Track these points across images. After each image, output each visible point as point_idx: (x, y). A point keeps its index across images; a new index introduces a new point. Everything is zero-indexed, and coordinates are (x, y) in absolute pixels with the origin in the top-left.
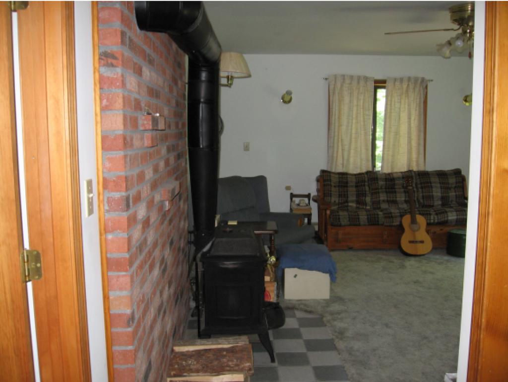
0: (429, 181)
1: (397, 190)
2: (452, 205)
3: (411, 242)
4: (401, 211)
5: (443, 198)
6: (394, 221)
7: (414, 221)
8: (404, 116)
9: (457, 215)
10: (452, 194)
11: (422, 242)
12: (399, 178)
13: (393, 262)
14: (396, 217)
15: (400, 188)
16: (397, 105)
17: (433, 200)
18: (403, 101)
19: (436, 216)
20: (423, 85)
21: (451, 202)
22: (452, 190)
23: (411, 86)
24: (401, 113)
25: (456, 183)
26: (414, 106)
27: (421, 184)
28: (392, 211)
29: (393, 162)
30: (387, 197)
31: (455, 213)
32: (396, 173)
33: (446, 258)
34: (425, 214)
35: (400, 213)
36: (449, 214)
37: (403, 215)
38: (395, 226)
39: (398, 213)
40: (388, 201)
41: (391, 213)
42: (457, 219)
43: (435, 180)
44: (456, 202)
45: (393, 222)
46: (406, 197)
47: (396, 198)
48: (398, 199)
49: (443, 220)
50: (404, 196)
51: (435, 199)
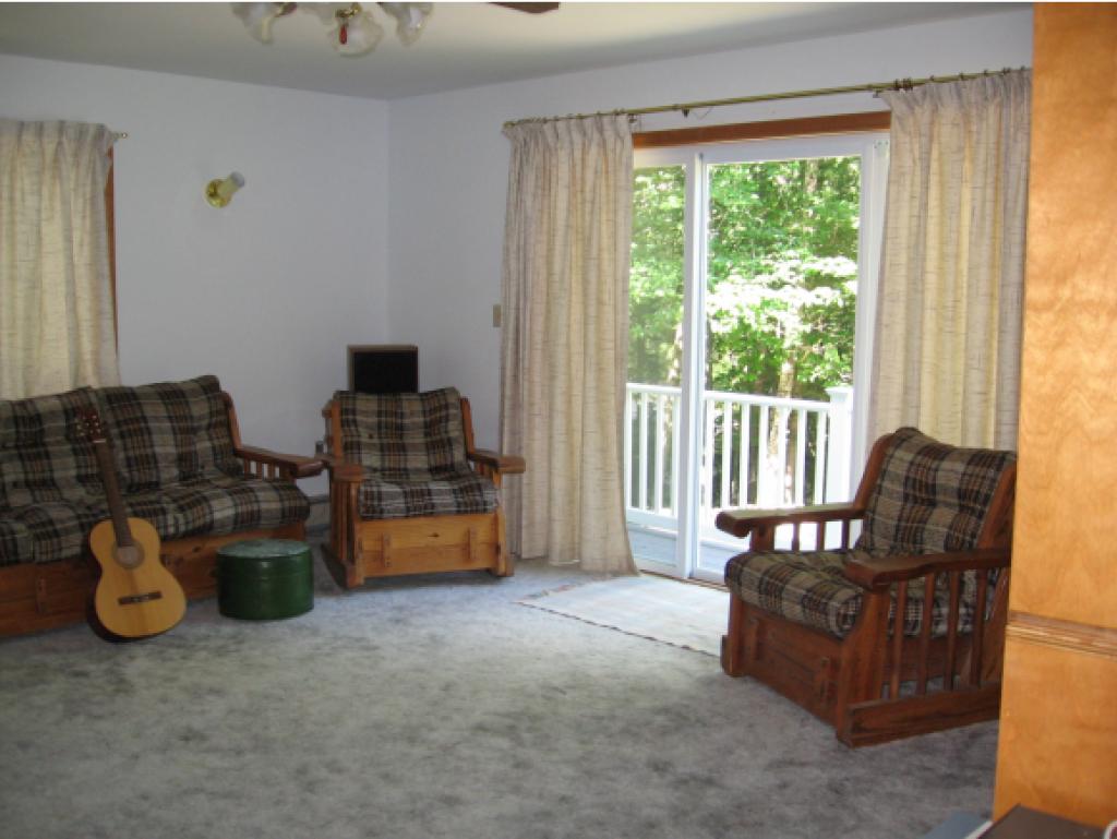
0: (139, 414)
1: (50, 449)
2: (207, 477)
3: (123, 601)
4: (80, 511)
5: (182, 459)
6: (64, 545)
7: (123, 539)
8: (53, 233)
9: (236, 505)
10: (203, 445)
11: (156, 596)
12: (52, 413)
13: (84, 674)
14: (67, 531)
15: (58, 443)
16: (31, 201)
17: (157, 467)
18: (45, 192)
19: (180, 516)
20: (100, 145)
21: (203, 467)
22: (203, 433)
23: (69, 147)
24: (43, 223)
25: (211, 414)
26: (78, 204)
27: (118, 424)
28: (54, 514)
29: (27, 368)
30: (26, 473)
31: (228, 501)
32: (43, 398)
33: (229, 628)
34: (152, 513)
35: (79, 517)
36: (215, 504)
37: (91, 526)
38: (67, 559)
39: (69, 519)
40: (28, 484)
41: (51, 522)
42: (237, 515)
43: (155, 411)
44: (216, 466)
45: (60, 549)
46: (78, 467)
47: (51, 471)
48: (57, 475)
49: (200, 523)
50: (74, 465)
51: (162, 465)
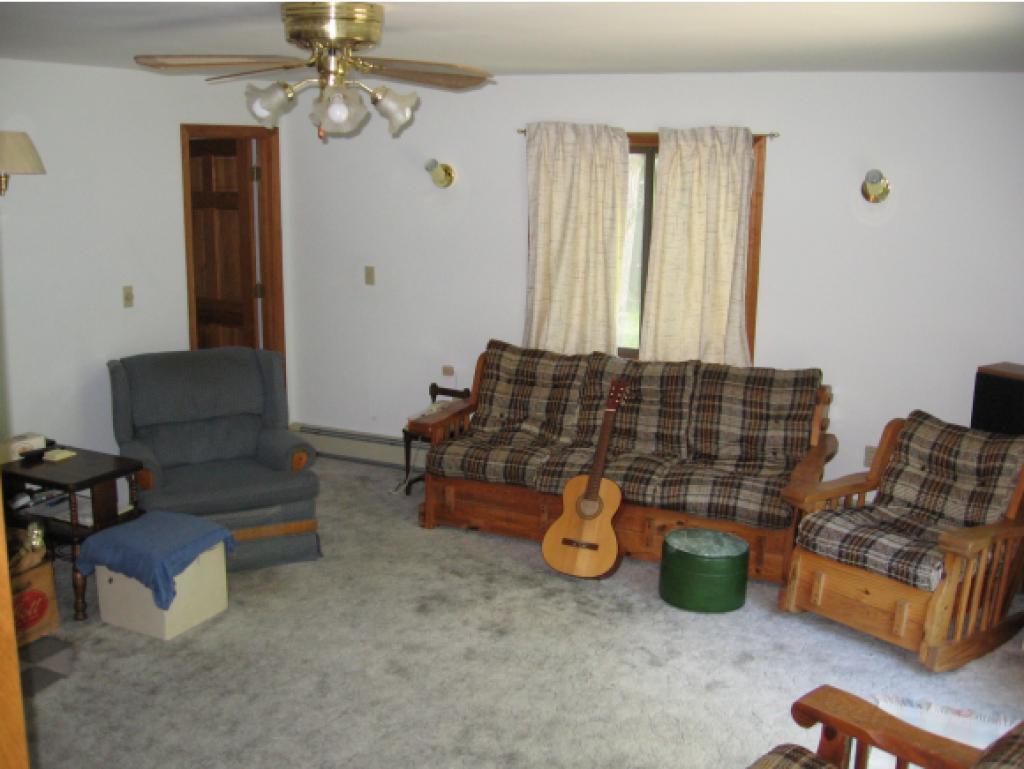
0: (717, 393)
1: (642, 406)
3: (566, 542)
5: (746, 441)
7: (590, 493)
9: (712, 495)
10: (775, 434)
11: (593, 547)
15: (651, 403)
17: (717, 443)
21: (774, 453)
22: (780, 423)
25: (792, 407)
42: (710, 504)
43: (734, 392)
44: (786, 455)
46: (659, 426)
47: (636, 424)
48: (640, 428)
49: (673, 500)
50: (656, 424)
51: (722, 442)
